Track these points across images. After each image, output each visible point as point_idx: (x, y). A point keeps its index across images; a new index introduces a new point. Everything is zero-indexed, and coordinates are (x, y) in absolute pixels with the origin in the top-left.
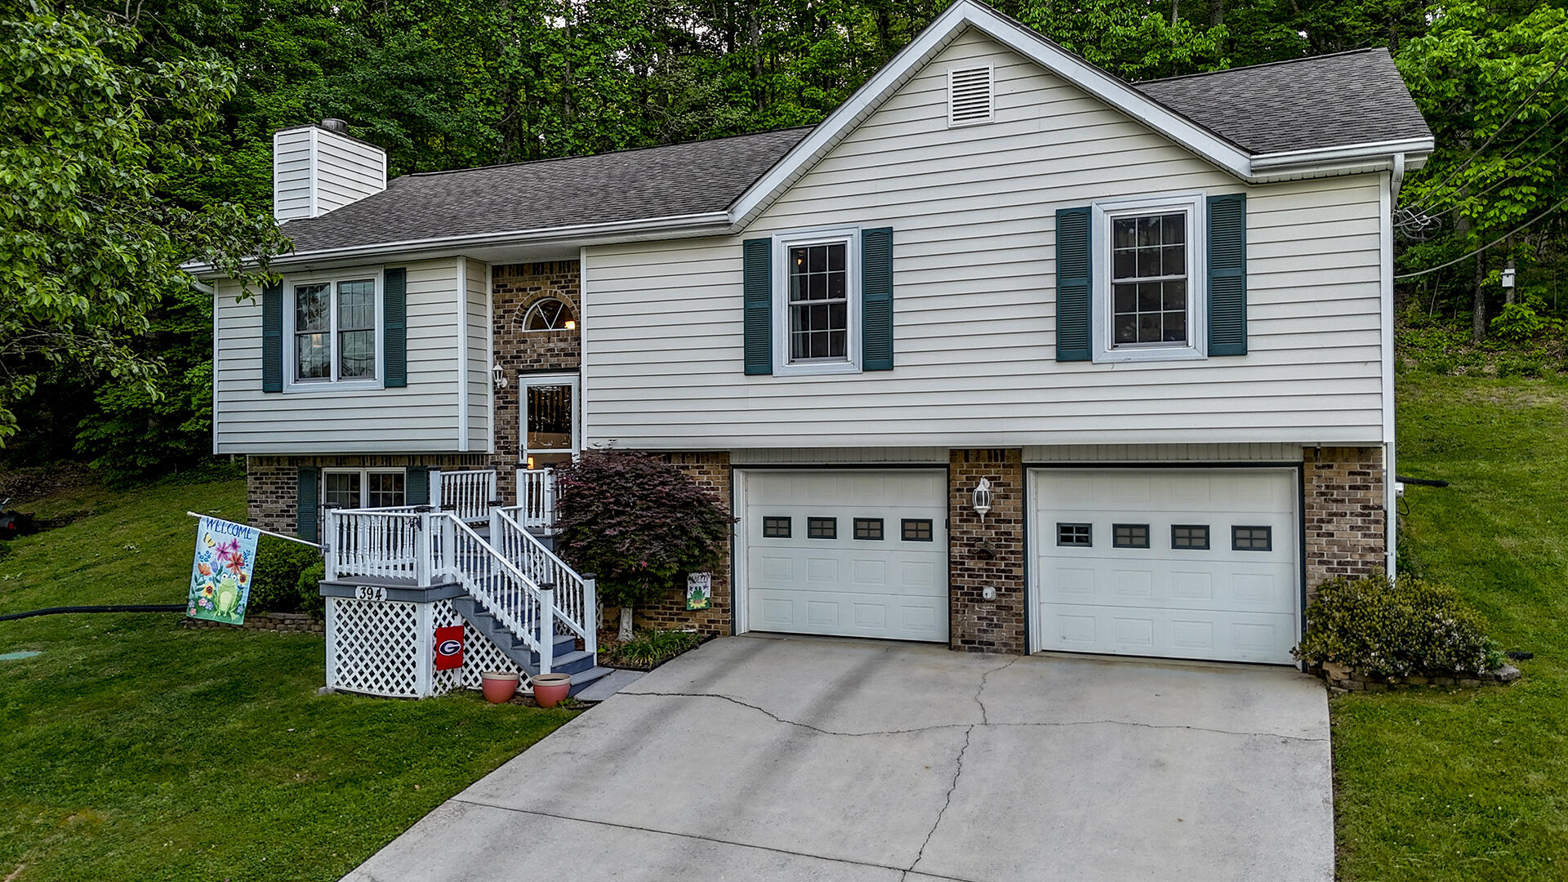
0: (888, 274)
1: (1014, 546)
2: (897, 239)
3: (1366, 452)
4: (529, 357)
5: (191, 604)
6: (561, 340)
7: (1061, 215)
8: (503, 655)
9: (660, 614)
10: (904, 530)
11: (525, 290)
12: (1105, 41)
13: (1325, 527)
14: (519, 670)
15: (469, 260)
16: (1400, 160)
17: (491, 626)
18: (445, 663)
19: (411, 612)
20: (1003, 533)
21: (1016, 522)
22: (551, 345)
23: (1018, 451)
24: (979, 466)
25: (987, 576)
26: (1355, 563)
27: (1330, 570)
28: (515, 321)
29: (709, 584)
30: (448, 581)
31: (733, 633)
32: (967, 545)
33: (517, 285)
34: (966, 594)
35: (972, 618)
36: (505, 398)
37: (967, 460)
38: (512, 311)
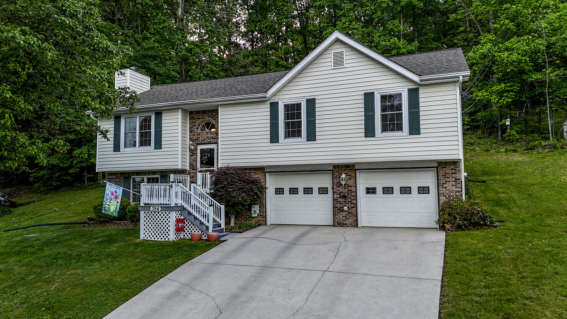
0: (314, 112)
1: (353, 194)
2: (317, 102)
3: (455, 163)
4: (201, 139)
5: (103, 209)
6: (211, 134)
7: (365, 94)
8: (196, 228)
9: (242, 219)
10: (319, 191)
11: (200, 119)
12: (379, 47)
13: (445, 185)
14: (202, 232)
15: (182, 109)
16: (461, 78)
17: (193, 218)
18: (179, 230)
19: (168, 214)
20: (349, 190)
21: (353, 186)
22: (208, 136)
23: (353, 165)
24: (342, 170)
25: (345, 203)
26: (453, 196)
27: (446, 198)
28: (196, 128)
29: (258, 209)
30: (179, 205)
31: (266, 224)
32: (339, 194)
33: (197, 117)
34: (339, 209)
35: (340, 217)
36: (193, 153)
37: (338, 168)
38: (196, 125)
